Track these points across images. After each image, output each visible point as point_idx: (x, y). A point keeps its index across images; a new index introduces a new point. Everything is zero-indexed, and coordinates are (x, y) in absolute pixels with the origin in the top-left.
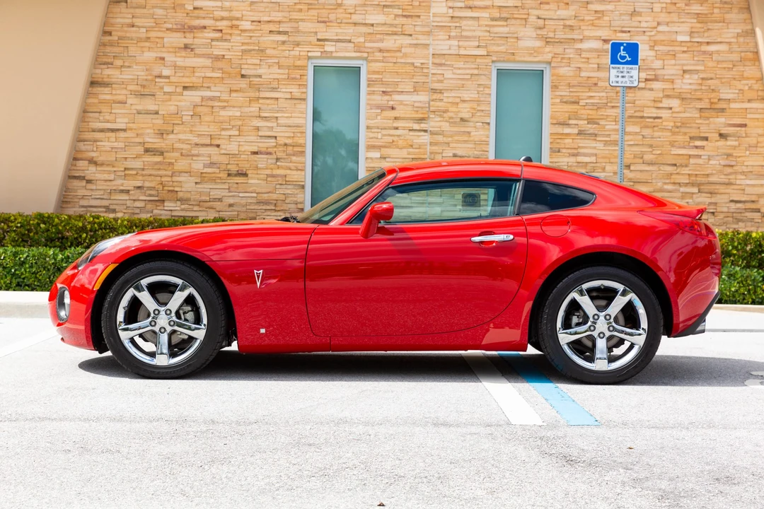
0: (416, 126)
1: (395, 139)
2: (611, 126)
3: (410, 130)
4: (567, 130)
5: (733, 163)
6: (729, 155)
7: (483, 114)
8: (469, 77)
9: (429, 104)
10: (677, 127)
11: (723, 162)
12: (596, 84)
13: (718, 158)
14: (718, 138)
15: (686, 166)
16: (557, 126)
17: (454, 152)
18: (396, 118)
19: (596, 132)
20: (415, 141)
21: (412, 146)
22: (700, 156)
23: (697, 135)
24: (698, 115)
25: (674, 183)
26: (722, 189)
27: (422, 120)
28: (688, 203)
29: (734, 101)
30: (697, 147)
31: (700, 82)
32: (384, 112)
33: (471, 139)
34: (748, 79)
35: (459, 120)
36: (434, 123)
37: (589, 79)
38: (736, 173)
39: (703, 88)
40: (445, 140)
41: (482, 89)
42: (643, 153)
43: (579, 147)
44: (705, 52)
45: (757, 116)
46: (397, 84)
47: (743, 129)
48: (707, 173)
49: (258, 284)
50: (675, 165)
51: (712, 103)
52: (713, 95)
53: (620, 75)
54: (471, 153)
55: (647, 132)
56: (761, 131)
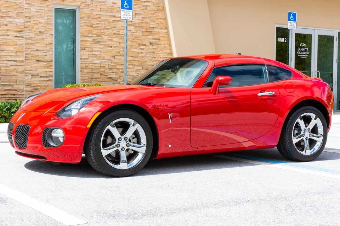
0: (18, 35)
1: (8, 41)
2: (107, 38)
3: (15, 37)
4: (88, 39)
5: (155, 56)
6: (154, 52)
7: (50, 30)
8: (43, 11)
9: (24, 24)
10: (133, 39)
11: (152, 56)
12: (100, 18)
13: (149, 54)
14: (149, 45)
15: (137, 57)
16: (83, 37)
17: (37, 48)
18: (8, 30)
19: (100, 40)
20: (18, 42)
21: (16, 45)
22: (142, 53)
23: (141, 43)
24: (141, 34)
25: (133, 65)
27: (21, 31)
28: (138, 74)
29: (155, 28)
30: (141, 49)
31: (142, 19)
32: (2, 27)
33: (45, 42)
34: (160, 19)
35: (38, 32)
36: (27, 33)
37: (97, 15)
39: (143, 22)
40: (32, 42)
41: (49, 17)
42: (120, 51)
44: (144, 6)
45: (164, 35)
46: (8, 12)
47: (159, 41)
48: (145, 60)
50: (133, 56)
51: (147, 29)
52: (147, 25)
53: (125, 14)
54: (45, 49)
55: (121, 41)
56: (165, 42)
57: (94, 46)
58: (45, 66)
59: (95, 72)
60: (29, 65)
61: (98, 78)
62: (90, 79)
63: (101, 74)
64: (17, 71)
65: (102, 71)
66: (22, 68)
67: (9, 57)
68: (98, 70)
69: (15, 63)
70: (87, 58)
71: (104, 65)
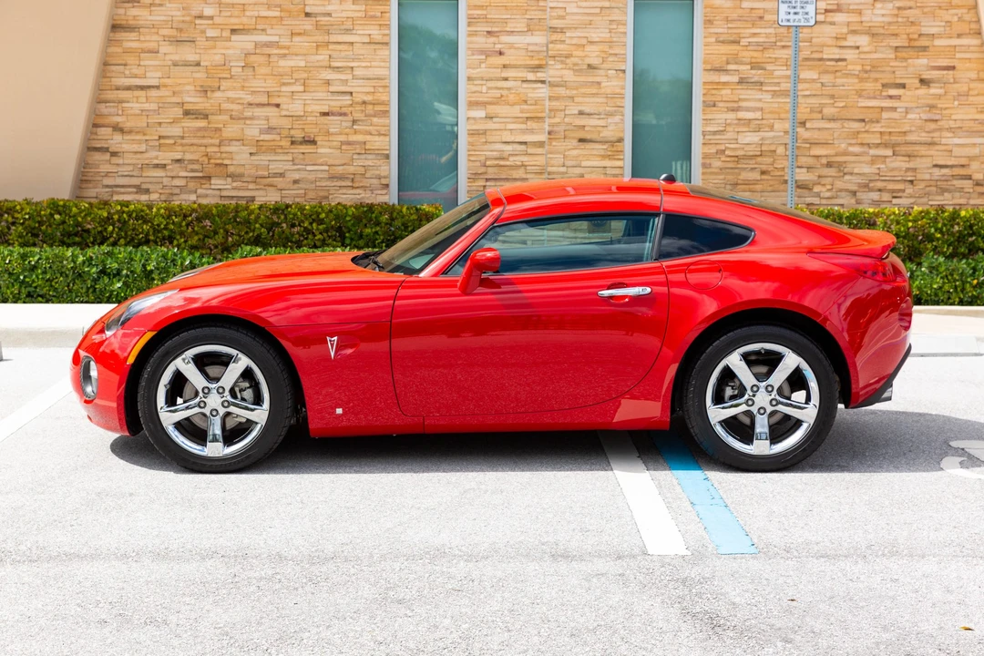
0: (531, 76)
1: (505, 92)
2: (781, 72)
3: (523, 81)
4: (724, 78)
5: (937, 117)
6: (932, 107)
7: (616, 59)
8: (598, 11)
9: (547, 47)
10: (866, 72)
11: (924, 116)
12: (761, 18)
13: (919, 110)
14: (918, 85)
15: (878, 122)
16: (712, 72)
17: (580, 108)
18: (505, 66)
19: (762, 80)
20: (529, 95)
21: (526, 102)
22: (894, 109)
23: (892, 81)
24: (892, 56)
25: (862, 144)
26: (923, 150)
27: (539, 67)
28: (879, 168)
29: (940, 36)
30: (891, 97)
31: (896, 12)
32: (488, 58)
33: (603, 91)
34: (958, 7)
35: (585, 67)
36: (554, 72)
37: (753, 11)
38: (940, 130)
39: (900, 20)
40: (568, 93)
41: (615, 27)
42: (822, 106)
43: (740, 100)
45: (968, 56)
46: (505, 22)
47: (951, 72)
48: (903, 130)
49: (332, 354)
50: (863, 120)
51: (911, 40)
52: (913, 29)
53: (792, 11)
54: (601, 110)
55: (827, 78)
56: (973, 75)
57: (741, 97)
58: (603, 153)
59: (746, 166)
60: (559, 153)
61: (756, 182)
62: (730, 187)
63: (763, 173)
64: (528, 168)
65: (768, 162)
66: (541, 160)
67: (509, 132)
68: (754, 161)
69: (523, 147)
70: (723, 129)
71: (773, 148)
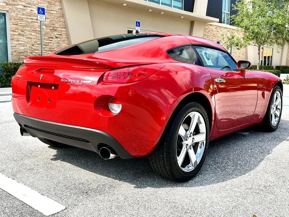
2: (28, 33)
4: (15, 33)
5: (59, 45)
6: (58, 43)
10: (45, 34)
12: (22, 19)
13: (56, 44)
14: (55, 38)
15: (48, 46)
16: (12, 32)
19: (24, 34)
22: (51, 43)
23: (50, 37)
24: (50, 31)
25: (45, 50)
29: (59, 28)
30: (50, 40)
31: (50, 21)
34: (61, 22)
37: (20, 18)
39: (51, 23)
42: (37, 41)
43: (19, 39)
44: (51, 13)
45: (64, 32)
47: (61, 36)
48: (53, 48)
50: (45, 45)
51: (53, 28)
52: (53, 26)
53: (41, 17)
55: (37, 35)
56: (65, 37)
59: (21, 54)
62: (18, 59)
63: (25, 56)
65: (26, 54)
68: (23, 53)
70: (15, 45)
71: (27, 50)
